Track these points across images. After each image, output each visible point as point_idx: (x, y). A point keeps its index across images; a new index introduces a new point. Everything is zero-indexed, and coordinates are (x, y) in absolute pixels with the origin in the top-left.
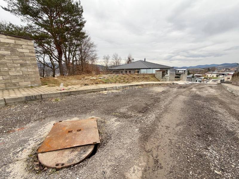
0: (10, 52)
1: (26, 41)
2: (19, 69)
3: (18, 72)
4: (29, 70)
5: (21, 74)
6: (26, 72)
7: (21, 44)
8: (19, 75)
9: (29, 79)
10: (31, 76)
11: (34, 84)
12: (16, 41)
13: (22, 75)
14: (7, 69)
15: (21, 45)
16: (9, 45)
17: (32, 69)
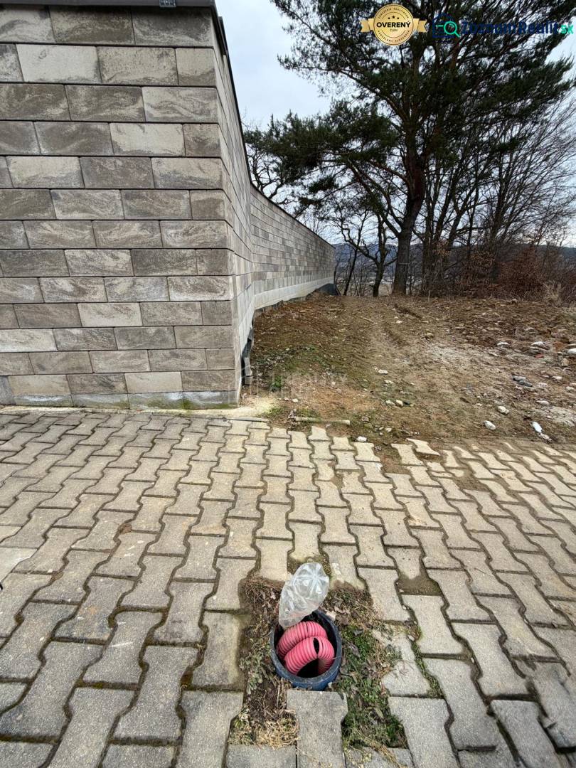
0: (72, 164)
1: (166, 37)
2: (122, 285)
3: (121, 304)
4: (175, 296)
5: (137, 321)
6: (159, 307)
7: (135, 76)
8: (124, 329)
9: (177, 356)
10: (184, 336)
11: (200, 387)
12: (103, 51)
13: (139, 331)
14: (69, 288)
15: (134, 89)
16: (70, 103)
17: (195, 289)
